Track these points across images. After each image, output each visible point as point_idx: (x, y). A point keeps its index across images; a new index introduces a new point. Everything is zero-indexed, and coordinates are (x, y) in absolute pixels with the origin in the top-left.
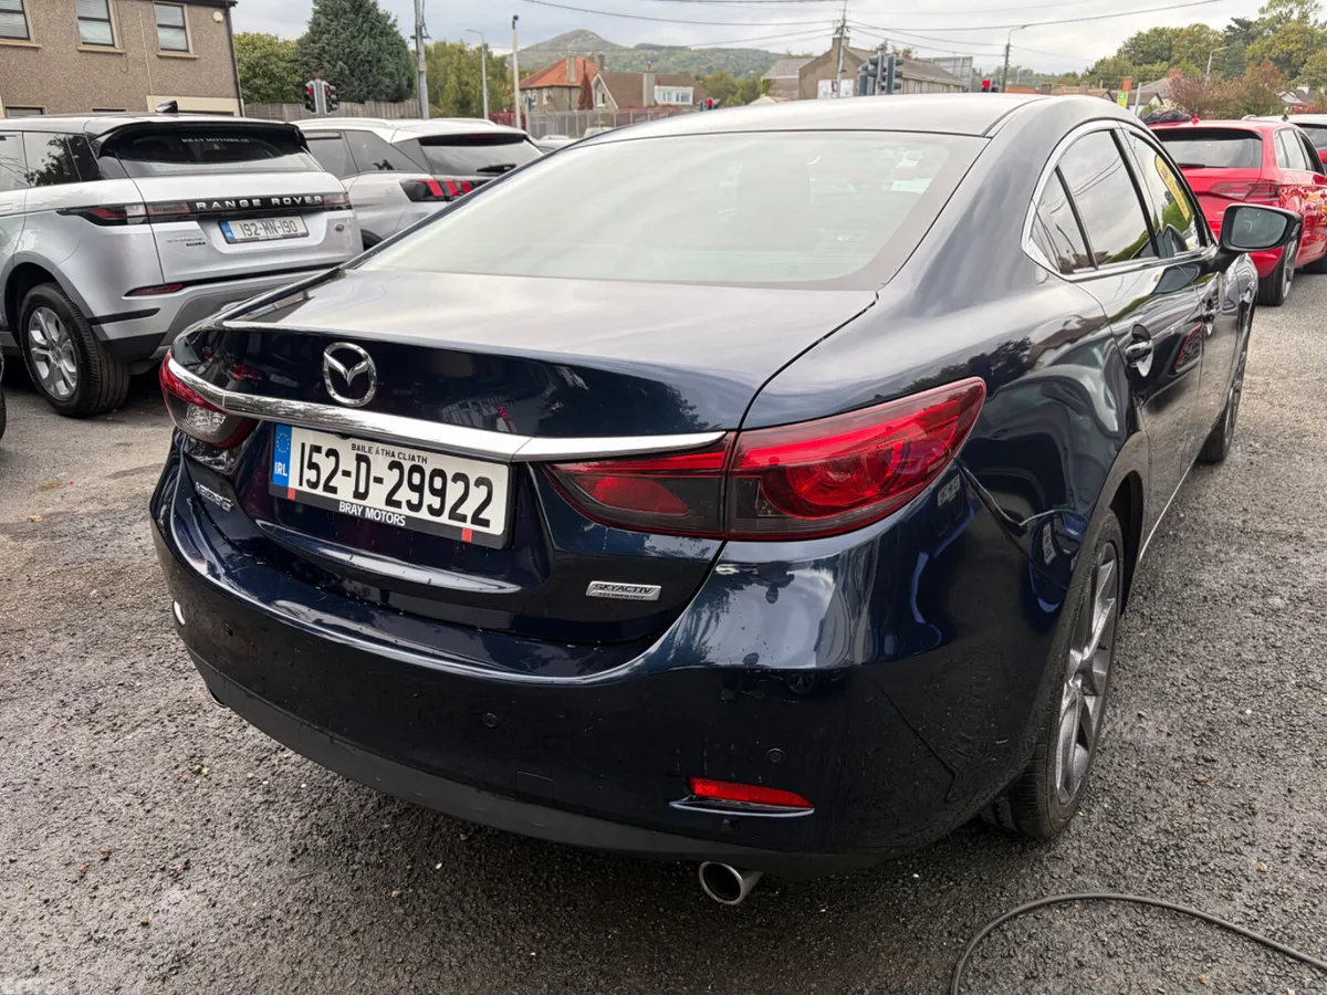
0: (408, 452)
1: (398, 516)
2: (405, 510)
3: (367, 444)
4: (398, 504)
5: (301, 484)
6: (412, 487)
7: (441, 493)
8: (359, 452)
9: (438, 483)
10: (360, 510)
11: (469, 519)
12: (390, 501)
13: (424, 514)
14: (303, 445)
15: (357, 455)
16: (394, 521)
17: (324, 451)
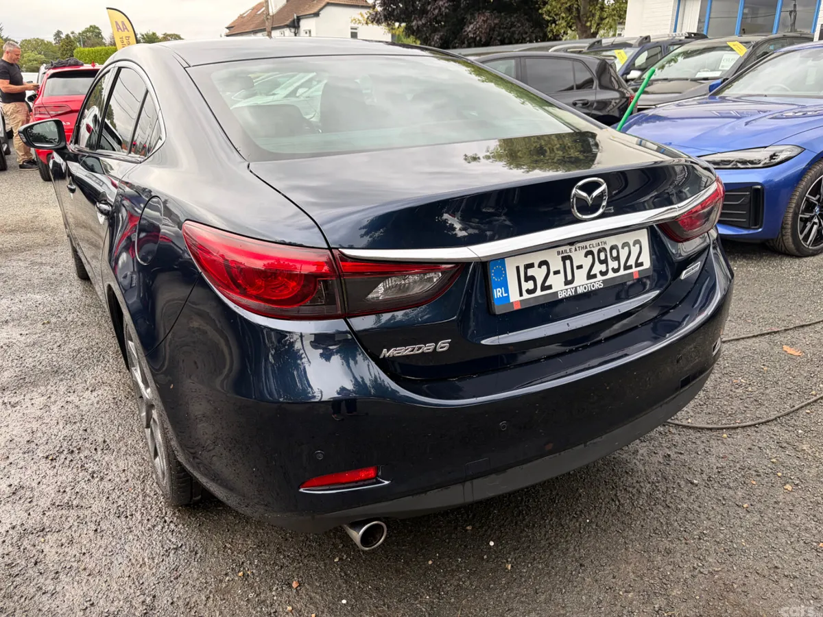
0: (594, 242)
1: (598, 283)
2: (600, 278)
3: (567, 248)
4: (595, 276)
5: (521, 295)
6: (601, 262)
7: (617, 258)
8: (563, 255)
9: (615, 253)
10: (573, 291)
11: (634, 266)
12: (590, 276)
13: (611, 275)
14: (518, 268)
15: (562, 257)
16: (597, 286)
17: (536, 265)
